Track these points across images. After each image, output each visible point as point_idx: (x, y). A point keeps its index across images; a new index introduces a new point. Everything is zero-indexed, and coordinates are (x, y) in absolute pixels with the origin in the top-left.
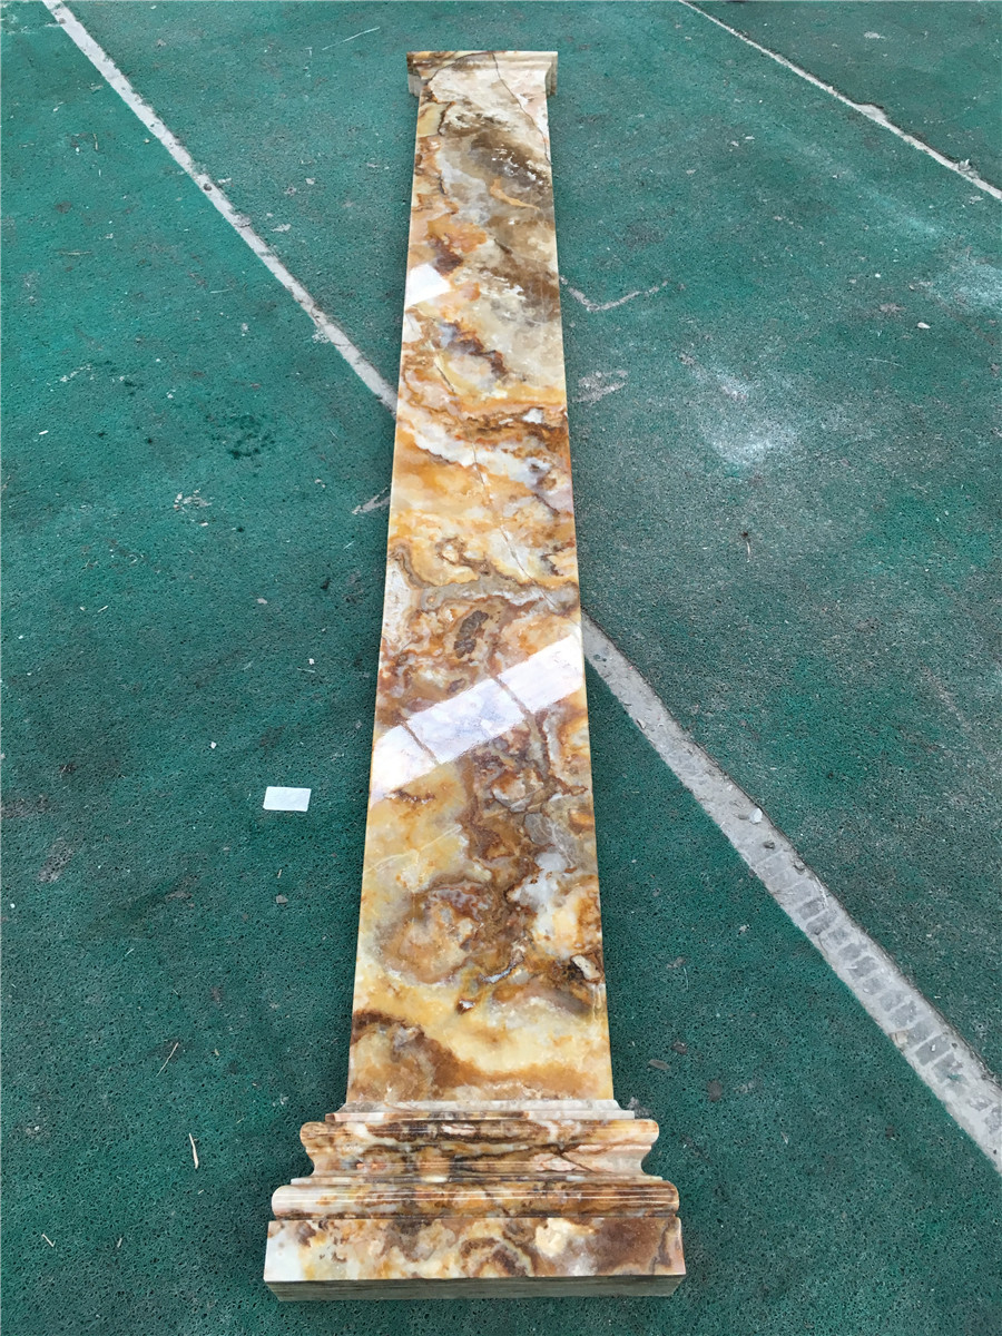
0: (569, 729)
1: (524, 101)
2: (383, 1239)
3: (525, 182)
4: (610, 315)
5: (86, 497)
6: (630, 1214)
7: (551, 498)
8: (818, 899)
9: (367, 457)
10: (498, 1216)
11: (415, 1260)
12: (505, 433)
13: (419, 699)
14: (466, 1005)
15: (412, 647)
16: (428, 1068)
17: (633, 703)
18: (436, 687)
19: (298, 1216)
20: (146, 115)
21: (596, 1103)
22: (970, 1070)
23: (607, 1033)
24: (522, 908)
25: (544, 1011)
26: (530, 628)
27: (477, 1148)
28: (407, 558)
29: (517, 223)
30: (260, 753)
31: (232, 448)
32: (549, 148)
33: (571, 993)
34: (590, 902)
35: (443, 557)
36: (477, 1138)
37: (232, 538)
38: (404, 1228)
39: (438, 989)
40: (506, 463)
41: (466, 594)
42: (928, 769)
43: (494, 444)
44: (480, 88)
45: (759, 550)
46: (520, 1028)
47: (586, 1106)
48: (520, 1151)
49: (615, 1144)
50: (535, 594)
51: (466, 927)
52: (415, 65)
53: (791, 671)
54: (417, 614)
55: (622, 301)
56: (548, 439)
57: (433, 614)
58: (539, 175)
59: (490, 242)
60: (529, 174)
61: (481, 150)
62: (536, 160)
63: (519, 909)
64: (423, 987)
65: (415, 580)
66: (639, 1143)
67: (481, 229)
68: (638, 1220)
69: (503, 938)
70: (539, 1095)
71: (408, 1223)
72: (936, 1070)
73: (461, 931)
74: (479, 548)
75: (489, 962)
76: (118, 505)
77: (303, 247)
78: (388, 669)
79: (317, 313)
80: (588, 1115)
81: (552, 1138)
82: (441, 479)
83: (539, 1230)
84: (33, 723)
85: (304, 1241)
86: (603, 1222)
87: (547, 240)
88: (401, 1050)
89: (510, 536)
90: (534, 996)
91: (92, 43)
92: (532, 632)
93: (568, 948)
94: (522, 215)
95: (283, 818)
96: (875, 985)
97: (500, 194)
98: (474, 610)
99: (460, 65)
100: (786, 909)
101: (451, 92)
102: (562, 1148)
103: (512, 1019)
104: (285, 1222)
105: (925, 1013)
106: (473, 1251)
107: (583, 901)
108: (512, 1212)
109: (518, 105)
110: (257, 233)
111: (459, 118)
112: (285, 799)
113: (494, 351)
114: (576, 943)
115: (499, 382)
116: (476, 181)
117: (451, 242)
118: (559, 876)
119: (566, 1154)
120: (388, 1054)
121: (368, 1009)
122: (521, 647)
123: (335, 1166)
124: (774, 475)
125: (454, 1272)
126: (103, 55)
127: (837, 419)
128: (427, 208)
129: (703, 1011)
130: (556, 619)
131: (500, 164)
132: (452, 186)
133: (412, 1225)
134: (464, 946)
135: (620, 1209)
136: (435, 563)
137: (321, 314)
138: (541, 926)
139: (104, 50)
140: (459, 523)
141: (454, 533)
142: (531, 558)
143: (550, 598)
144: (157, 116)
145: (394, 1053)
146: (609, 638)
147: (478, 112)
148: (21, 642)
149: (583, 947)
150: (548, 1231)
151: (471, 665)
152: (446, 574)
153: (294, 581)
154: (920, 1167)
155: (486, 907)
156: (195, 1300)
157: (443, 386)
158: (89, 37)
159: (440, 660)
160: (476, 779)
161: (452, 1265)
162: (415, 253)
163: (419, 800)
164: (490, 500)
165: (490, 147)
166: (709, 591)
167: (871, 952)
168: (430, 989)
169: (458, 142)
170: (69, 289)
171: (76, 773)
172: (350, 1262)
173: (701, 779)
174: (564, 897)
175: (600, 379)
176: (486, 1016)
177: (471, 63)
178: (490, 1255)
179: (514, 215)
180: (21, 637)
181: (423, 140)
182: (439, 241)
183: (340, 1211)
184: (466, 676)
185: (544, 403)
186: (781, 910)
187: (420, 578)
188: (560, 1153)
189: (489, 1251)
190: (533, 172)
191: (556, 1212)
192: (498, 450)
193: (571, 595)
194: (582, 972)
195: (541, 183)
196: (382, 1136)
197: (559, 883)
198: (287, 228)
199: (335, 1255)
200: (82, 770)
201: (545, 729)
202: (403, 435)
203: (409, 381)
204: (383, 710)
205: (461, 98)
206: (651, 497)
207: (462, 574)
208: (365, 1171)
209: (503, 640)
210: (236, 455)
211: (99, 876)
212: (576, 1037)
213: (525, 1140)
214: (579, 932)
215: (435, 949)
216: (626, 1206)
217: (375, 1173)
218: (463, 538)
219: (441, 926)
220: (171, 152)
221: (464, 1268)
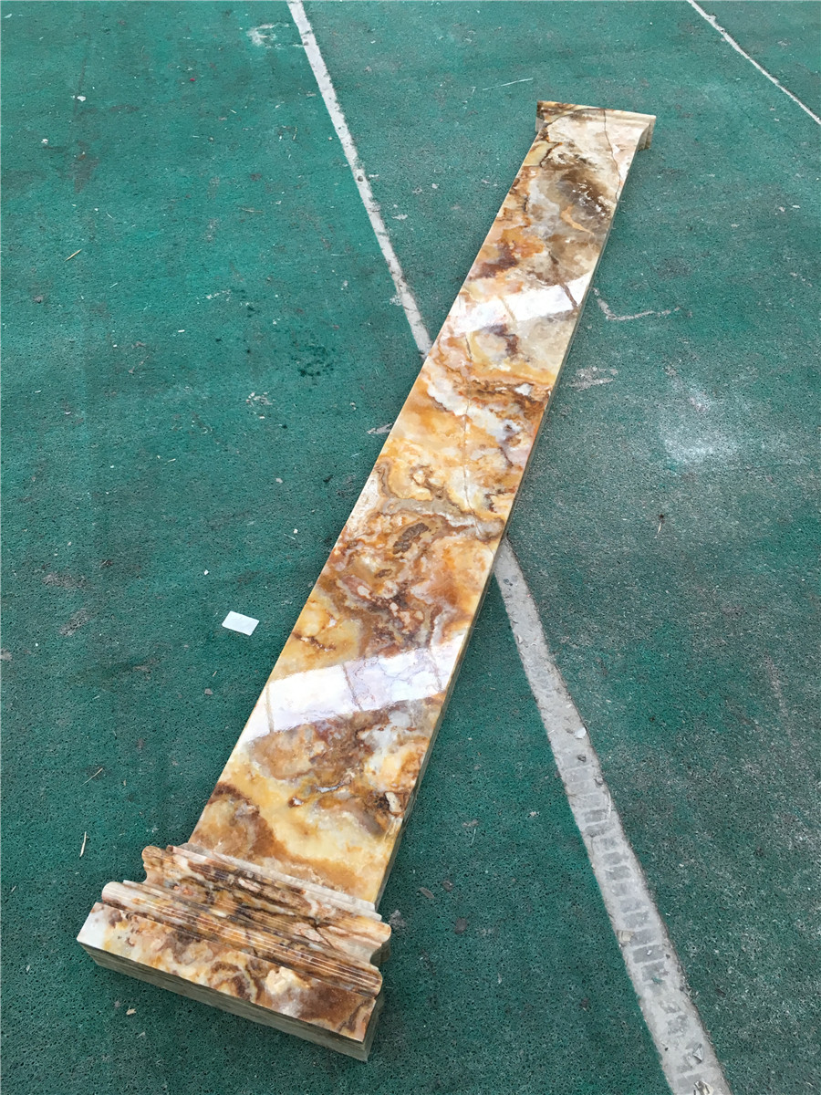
0: (454, 626)
1: (616, 150)
2: (164, 940)
3: (591, 211)
4: (622, 325)
5: (191, 381)
6: (342, 986)
7: (511, 453)
8: (604, 810)
9: (394, 394)
10: (249, 953)
11: (180, 963)
12: (497, 397)
13: (353, 576)
14: (297, 802)
15: (364, 537)
16: (252, 837)
17: (520, 622)
18: (369, 571)
19: (117, 905)
20: (338, 119)
21: (359, 901)
22: (673, 978)
23: (389, 854)
24: (365, 746)
25: (350, 824)
26: (455, 545)
27: (258, 903)
28: (386, 472)
29: (572, 242)
30: (235, 587)
31: (302, 367)
32: (621, 189)
33: (375, 818)
34: (416, 756)
35: (413, 478)
36: (259, 896)
37: (276, 431)
38: (181, 938)
39: (282, 785)
40: (489, 420)
41: (419, 509)
42: (736, 737)
43: (485, 403)
44: (586, 135)
45: (669, 531)
46: (328, 830)
47: (351, 901)
48: (287, 915)
49: (357, 934)
50: (469, 521)
51: (319, 747)
52: (542, 111)
53: (655, 630)
54: (378, 514)
55: (637, 316)
56: (527, 409)
57: (389, 517)
58: (604, 209)
59: (545, 253)
60: (597, 206)
61: (568, 182)
62: (607, 197)
63: (362, 745)
64: (272, 780)
65: (386, 490)
66: (373, 938)
67: (542, 243)
68: (344, 992)
69: (342, 763)
70: (321, 882)
71: (185, 936)
72: (645, 970)
73: (314, 749)
74: (442, 478)
75: (325, 777)
76: (210, 391)
77: (410, 233)
78: (340, 549)
79: (401, 282)
80: (346, 907)
81: (312, 913)
82: (435, 422)
83: (272, 972)
84: (96, 527)
85: (113, 924)
86: (319, 983)
87: (589, 259)
88: (239, 819)
89: (468, 474)
90: (347, 811)
91: (321, 62)
92: (456, 549)
93: (386, 785)
94: (578, 237)
95: (233, 636)
96: (623, 889)
97: (568, 218)
98: (420, 522)
99: (576, 116)
100: (573, 810)
101: (563, 135)
102: (317, 923)
103: (324, 822)
104: (106, 906)
105: (654, 923)
106: (220, 970)
107: (411, 754)
108: (260, 954)
109: (610, 153)
110: (382, 218)
111: (560, 156)
112: (240, 623)
113: (514, 335)
114: (393, 782)
115: (508, 358)
116: (553, 205)
117: (515, 248)
118: (401, 731)
119: (319, 928)
120: (229, 819)
121: (228, 784)
122: (443, 557)
123: (160, 883)
124: (705, 475)
125: (202, 981)
126: (325, 71)
127: (777, 443)
128: (508, 220)
129: (477, 865)
130: (478, 543)
131: (577, 195)
132: (534, 206)
133: (188, 938)
134: (312, 760)
135: (336, 979)
136: (405, 481)
137: (404, 285)
138: (373, 763)
139: (327, 68)
140: (435, 456)
141: (428, 462)
142: (477, 494)
143: (480, 527)
144: (346, 121)
145: (233, 819)
146: (521, 569)
147: (576, 153)
148: (111, 470)
149: (397, 787)
150: (277, 976)
151: (401, 561)
152: (410, 491)
153: (308, 471)
154: (596, 1037)
155: (339, 737)
156: (45, 944)
157: (465, 353)
158: (320, 58)
159: (380, 552)
160: (370, 644)
161: (202, 975)
162: (485, 251)
163: (323, 648)
164: (465, 445)
165: (574, 181)
166: (614, 553)
167: (630, 863)
168: (276, 783)
169: (552, 174)
170: (237, 235)
171: (112, 567)
172: (136, 947)
173: (549, 693)
174: (398, 747)
175: (594, 373)
176: (307, 815)
177: (585, 115)
178: (231, 978)
179: (571, 236)
180: (112, 467)
181: (526, 168)
182: (507, 245)
183: (146, 912)
184: (394, 568)
185: (536, 381)
186: (569, 809)
187: (390, 488)
188: (315, 927)
189: (231, 974)
190: (601, 205)
191: (289, 965)
192: (487, 409)
193: (496, 528)
194: (389, 805)
195: (603, 215)
196: (196, 872)
197: (399, 736)
198: (404, 217)
199: (128, 939)
200: (116, 567)
201: (436, 622)
202: (421, 383)
203: (441, 345)
204: (324, 577)
205: (568, 140)
206: (598, 471)
207: (422, 493)
208: (177, 892)
209: (432, 549)
210: (303, 373)
211: (98, 641)
212: (365, 850)
213: (292, 908)
214: (399, 776)
215: (291, 756)
216: (341, 979)
217: (184, 896)
218: (433, 468)
219: (302, 741)
220: (345, 149)
221: (209, 979)
